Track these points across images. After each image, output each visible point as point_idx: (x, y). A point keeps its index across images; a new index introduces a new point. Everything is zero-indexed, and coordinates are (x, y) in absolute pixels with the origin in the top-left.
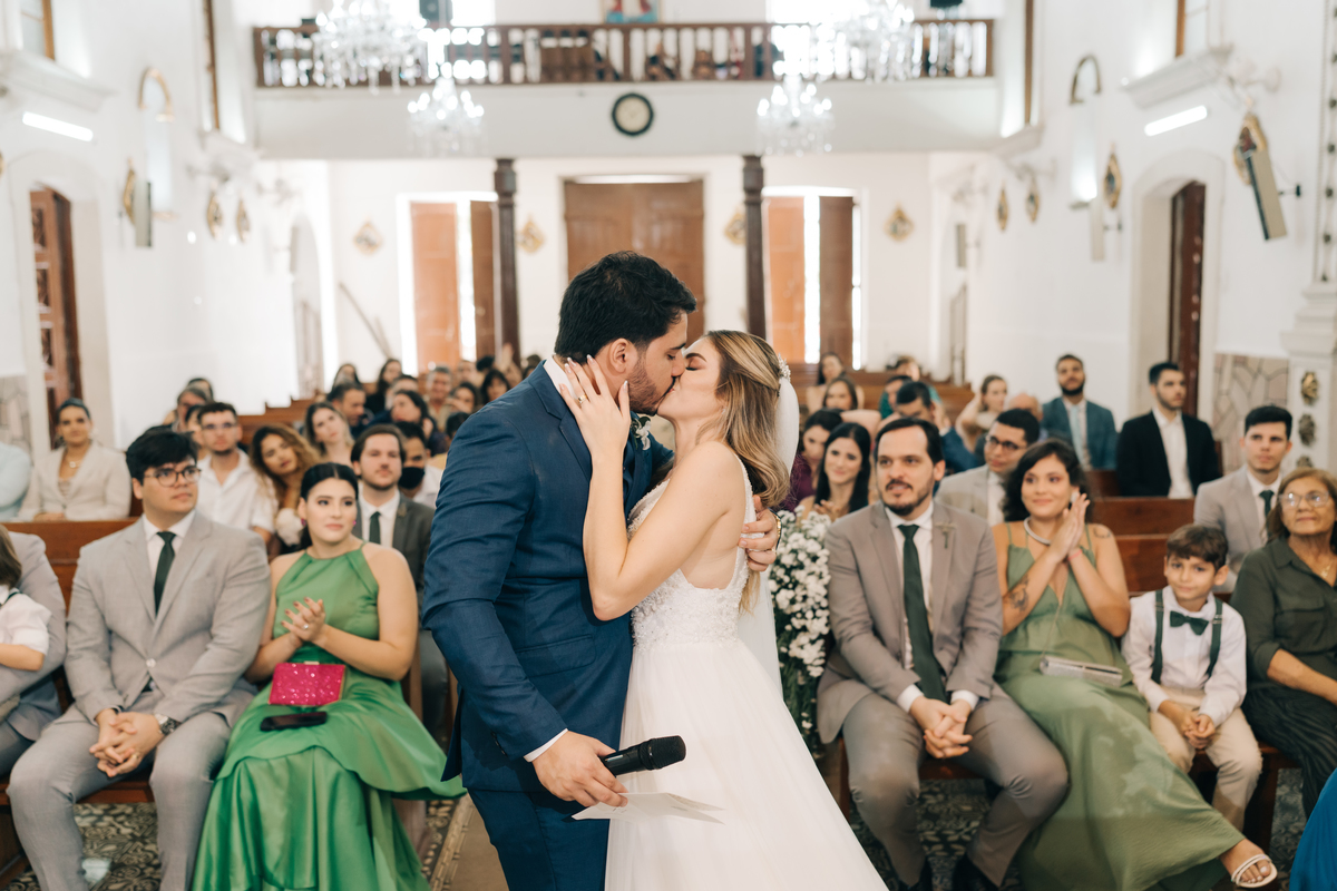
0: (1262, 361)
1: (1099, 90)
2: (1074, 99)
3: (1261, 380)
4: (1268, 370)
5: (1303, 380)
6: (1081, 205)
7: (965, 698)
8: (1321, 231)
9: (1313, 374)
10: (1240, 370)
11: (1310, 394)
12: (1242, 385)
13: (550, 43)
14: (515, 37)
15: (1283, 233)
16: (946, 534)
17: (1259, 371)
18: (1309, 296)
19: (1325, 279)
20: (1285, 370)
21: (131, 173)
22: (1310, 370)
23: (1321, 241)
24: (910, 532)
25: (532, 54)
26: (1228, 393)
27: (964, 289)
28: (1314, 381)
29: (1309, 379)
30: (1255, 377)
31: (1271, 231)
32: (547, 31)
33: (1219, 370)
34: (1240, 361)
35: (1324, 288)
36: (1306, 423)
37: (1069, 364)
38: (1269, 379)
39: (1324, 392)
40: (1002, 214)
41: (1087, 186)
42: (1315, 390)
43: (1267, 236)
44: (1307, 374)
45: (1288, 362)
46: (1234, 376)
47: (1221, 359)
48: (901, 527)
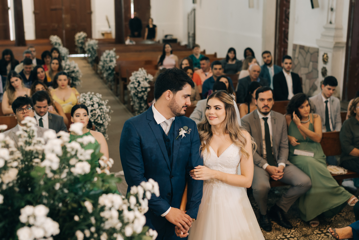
0: (309, 48)
3: (309, 55)
4: (311, 51)
5: (323, 56)
7: (282, 164)
8: (330, 7)
9: (327, 54)
10: (302, 50)
11: (326, 60)
12: (302, 55)
15: (318, 6)
16: (275, 120)
17: (308, 51)
18: (326, 28)
19: (331, 23)
20: (317, 51)
22: (326, 52)
23: (330, 10)
24: (265, 119)
26: (298, 58)
28: (327, 57)
29: (325, 56)
30: (307, 53)
31: (314, 5)
33: (294, 50)
34: (302, 47)
35: (330, 26)
36: (324, 70)
37: (266, 55)
38: (311, 54)
39: (330, 60)
42: (327, 59)
43: (313, 7)
44: (325, 54)
45: (318, 49)
46: (300, 52)
47: (295, 46)
48: (263, 118)
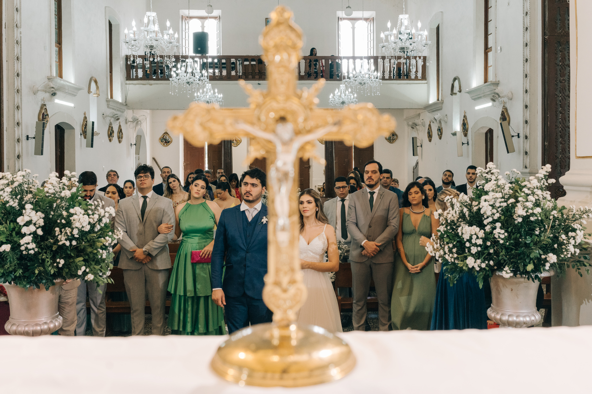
1: (460, 91)
2: (452, 93)
6: (454, 134)
8: (525, 150)
13: (246, 63)
14: (233, 60)
15: (514, 151)
21: (85, 118)
23: (525, 154)
24: (372, 194)
25: (240, 68)
27: (417, 163)
31: (509, 150)
32: (246, 58)
37: (448, 173)
40: (430, 136)
41: (457, 127)
43: (508, 152)
